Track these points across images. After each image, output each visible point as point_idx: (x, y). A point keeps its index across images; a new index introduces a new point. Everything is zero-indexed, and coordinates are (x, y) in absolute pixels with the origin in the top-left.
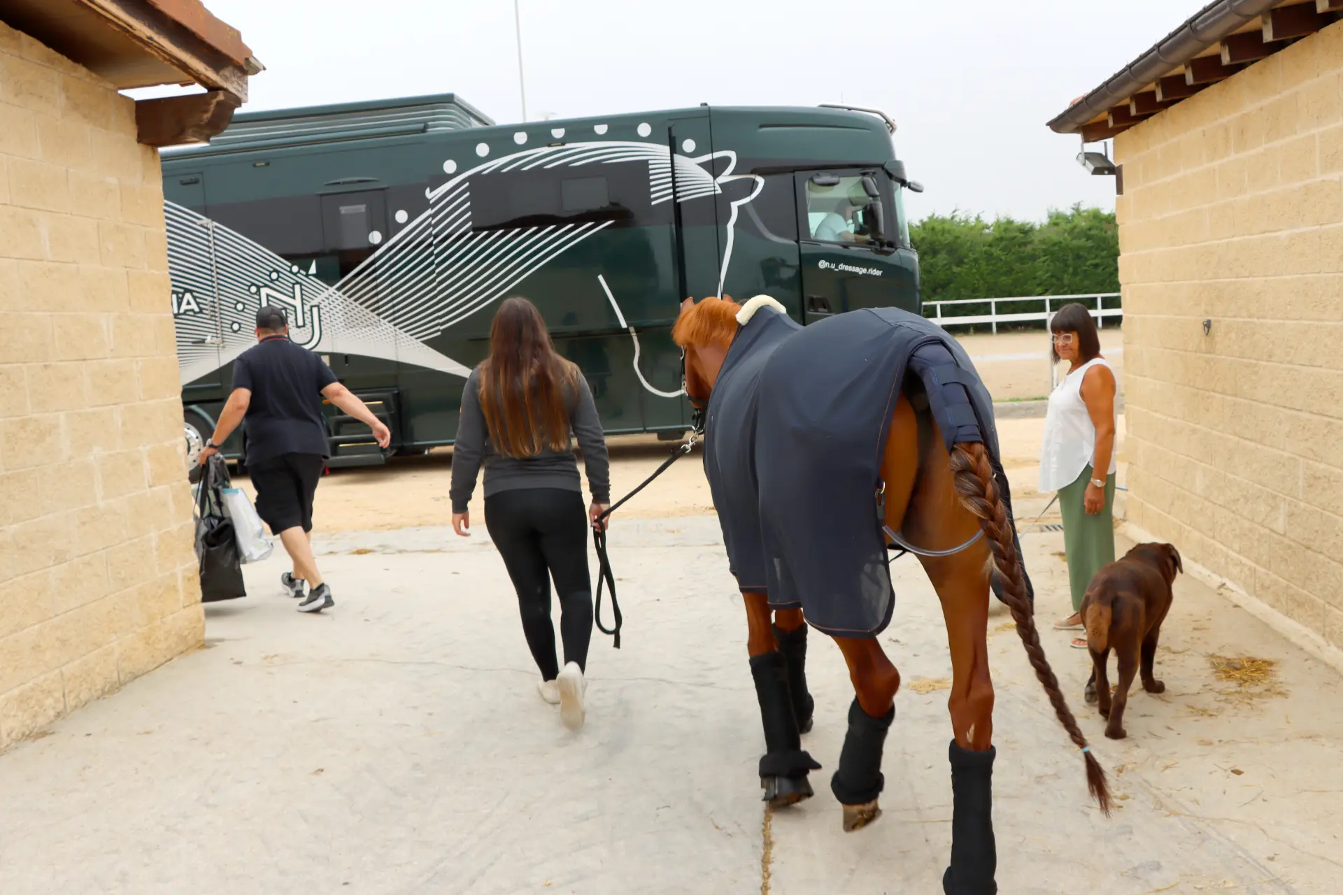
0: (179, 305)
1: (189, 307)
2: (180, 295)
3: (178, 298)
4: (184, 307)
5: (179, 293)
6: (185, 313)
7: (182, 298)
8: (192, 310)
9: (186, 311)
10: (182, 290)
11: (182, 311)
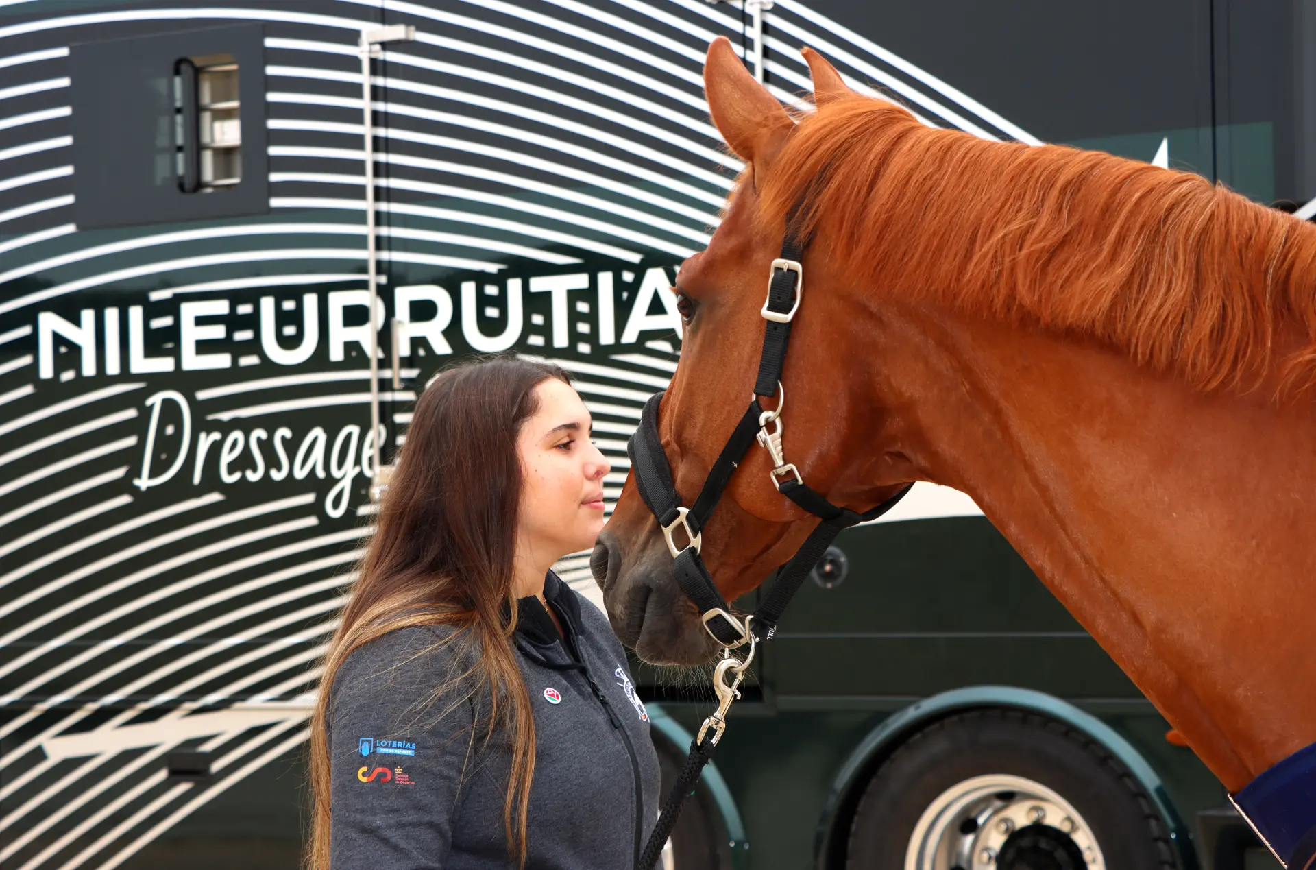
0: (623, 311)
1: (657, 322)
2: (628, 277)
3: (619, 285)
4: (639, 321)
5: (629, 266)
6: (638, 347)
7: (634, 288)
8: (668, 335)
9: (645, 335)
10: (635, 258)
11: (630, 337)
